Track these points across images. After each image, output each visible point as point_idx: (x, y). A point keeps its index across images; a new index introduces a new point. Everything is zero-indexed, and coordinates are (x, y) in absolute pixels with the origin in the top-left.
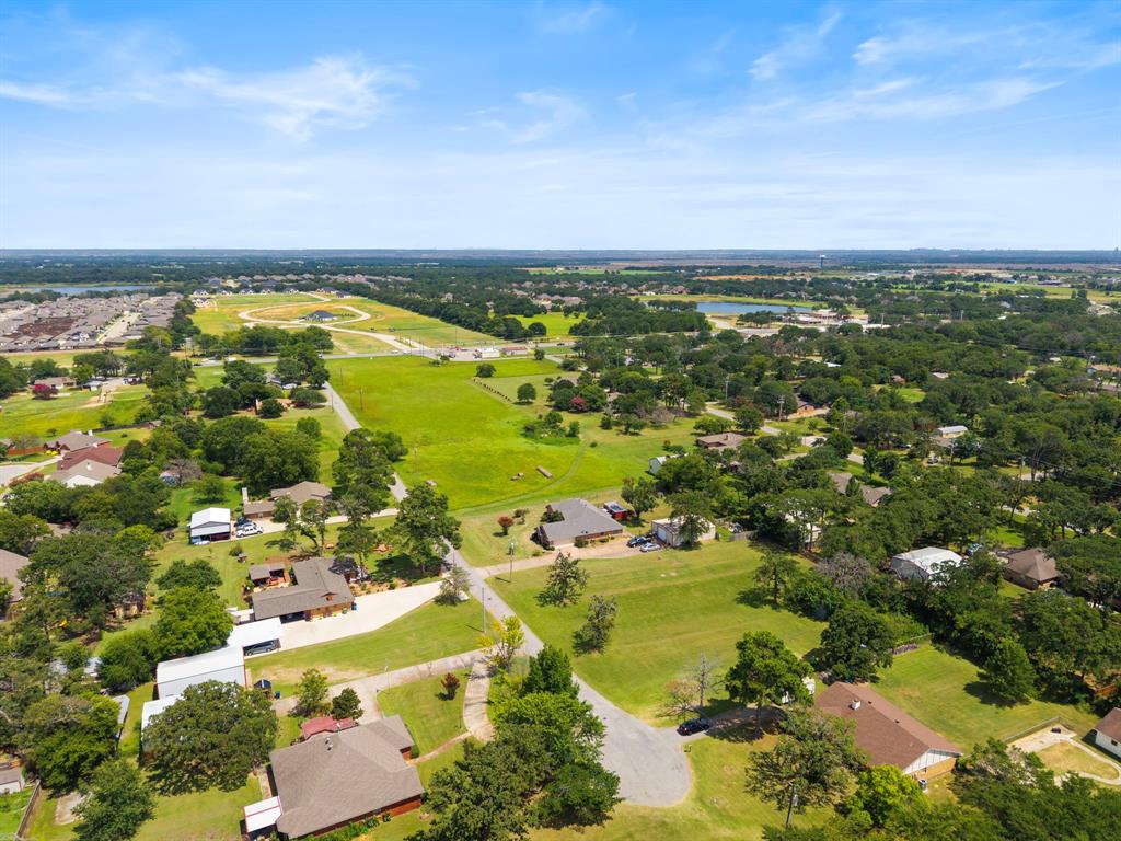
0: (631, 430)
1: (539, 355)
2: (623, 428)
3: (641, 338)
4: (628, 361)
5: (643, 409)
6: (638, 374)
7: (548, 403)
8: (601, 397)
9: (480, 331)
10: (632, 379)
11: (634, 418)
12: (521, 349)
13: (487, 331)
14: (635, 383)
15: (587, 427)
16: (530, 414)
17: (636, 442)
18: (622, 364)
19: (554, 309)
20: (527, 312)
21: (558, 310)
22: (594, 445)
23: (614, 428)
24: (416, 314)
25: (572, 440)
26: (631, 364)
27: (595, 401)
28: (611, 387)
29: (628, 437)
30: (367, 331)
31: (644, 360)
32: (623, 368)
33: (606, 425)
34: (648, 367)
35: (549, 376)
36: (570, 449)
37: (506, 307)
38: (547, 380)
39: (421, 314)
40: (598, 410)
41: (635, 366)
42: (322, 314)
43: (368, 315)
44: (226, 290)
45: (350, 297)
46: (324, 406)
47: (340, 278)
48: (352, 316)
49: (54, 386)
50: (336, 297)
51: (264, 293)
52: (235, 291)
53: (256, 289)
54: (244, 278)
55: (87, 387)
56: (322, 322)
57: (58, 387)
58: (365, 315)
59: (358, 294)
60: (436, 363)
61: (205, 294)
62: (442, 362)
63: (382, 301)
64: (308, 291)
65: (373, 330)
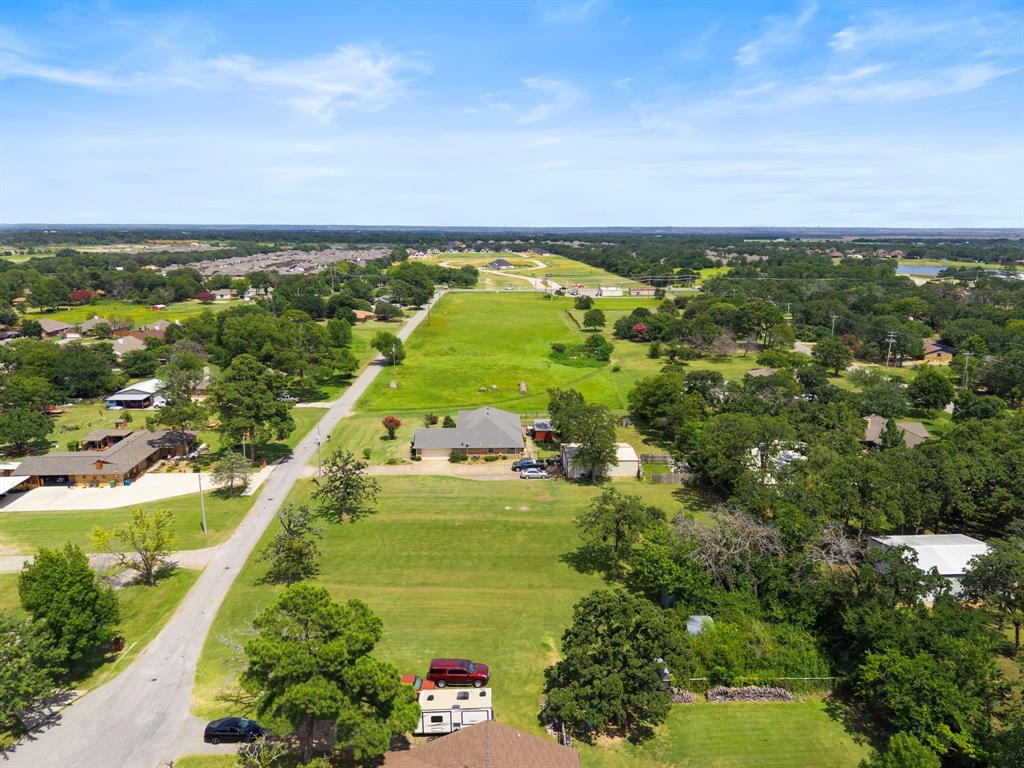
0: (678, 360)
5: (699, 336)
7: (614, 331)
12: (648, 289)
16: (584, 339)
19: (728, 264)
22: (616, 370)
23: (663, 357)
30: (527, 276)
33: (652, 353)
35: (642, 307)
42: (501, 263)
43: (545, 266)
44: (454, 249)
45: (548, 255)
46: (401, 321)
47: (559, 243)
48: (530, 266)
49: (222, 296)
50: (537, 255)
51: (483, 252)
52: (461, 250)
53: (478, 249)
54: (479, 242)
55: (242, 297)
56: (499, 269)
57: (225, 297)
58: (542, 266)
59: (557, 253)
60: (548, 297)
61: (436, 251)
62: (556, 296)
63: (570, 258)
64: (520, 251)
65: (533, 276)
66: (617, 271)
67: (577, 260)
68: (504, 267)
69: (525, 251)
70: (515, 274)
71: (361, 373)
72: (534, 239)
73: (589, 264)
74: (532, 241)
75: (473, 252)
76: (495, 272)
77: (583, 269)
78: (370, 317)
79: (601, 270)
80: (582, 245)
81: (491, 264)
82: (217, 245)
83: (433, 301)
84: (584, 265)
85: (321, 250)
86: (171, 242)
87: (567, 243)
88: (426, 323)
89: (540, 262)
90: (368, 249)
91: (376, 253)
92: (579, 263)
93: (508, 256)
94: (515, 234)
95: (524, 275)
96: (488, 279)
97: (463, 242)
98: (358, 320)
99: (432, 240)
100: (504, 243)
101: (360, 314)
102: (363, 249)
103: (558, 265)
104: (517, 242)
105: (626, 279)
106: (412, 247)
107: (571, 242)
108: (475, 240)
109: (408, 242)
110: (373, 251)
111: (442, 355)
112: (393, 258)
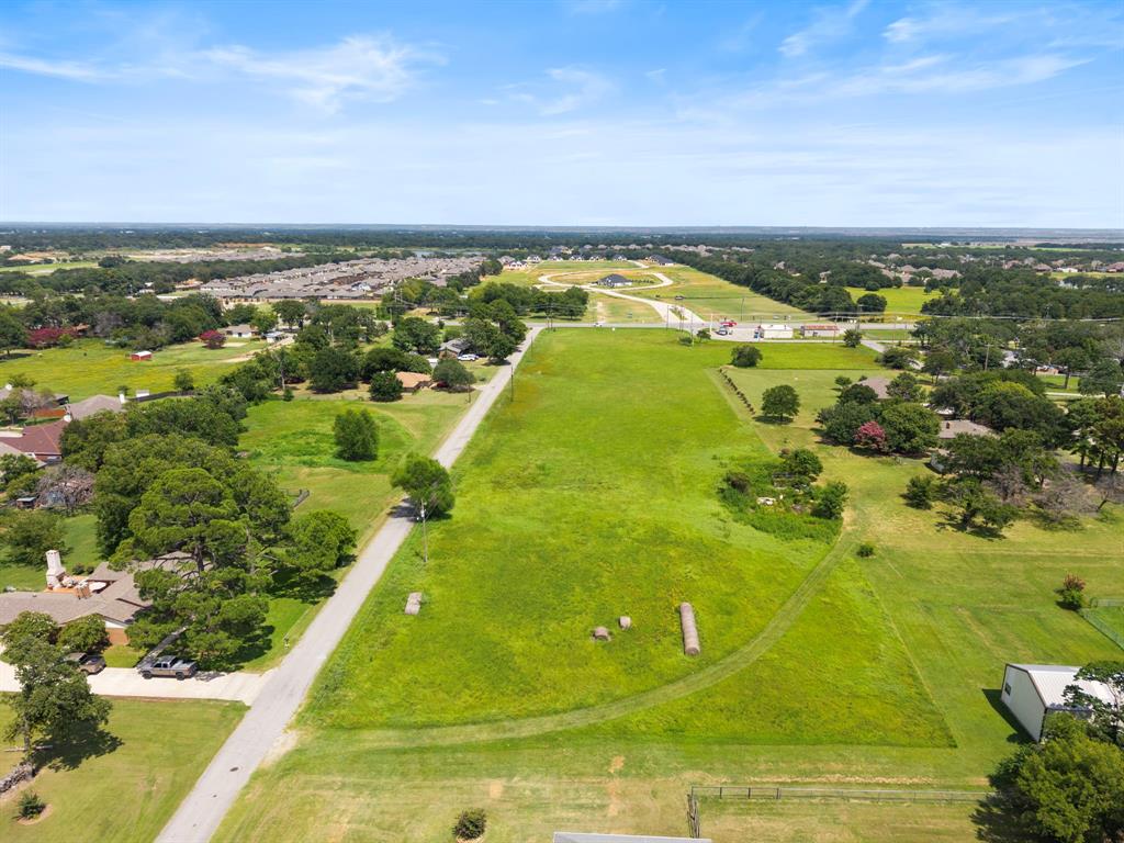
0: (979, 520)
1: (852, 339)
2: (958, 511)
3: (1042, 324)
4: (1010, 358)
5: (1017, 476)
6: (1021, 387)
7: (817, 426)
8: (926, 429)
9: (790, 303)
10: (1005, 396)
11: (990, 494)
12: (830, 329)
13: (799, 304)
14: (1012, 405)
15: (874, 494)
16: (771, 445)
17: (983, 558)
18: (995, 363)
19: (912, 283)
20: (871, 283)
21: (919, 284)
22: (865, 552)
23: (938, 506)
24: (726, 282)
25: (820, 525)
26: (1013, 366)
27: (910, 435)
28: (957, 407)
29: (968, 542)
30: (650, 298)
31: (1040, 360)
32: (994, 373)
33: (917, 498)
34: (1047, 373)
35: (846, 375)
36: (805, 554)
37: (844, 277)
38: (840, 381)
39: (733, 282)
40: (914, 453)
41: (1021, 372)
42: (616, 278)
43: (671, 282)
44: (558, 256)
45: (672, 265)
46: (472, 390)
47: (682, 248)
48: (652, 283)
49: (240, 334)
50: (658, 265)
51: (592, 261)
52: (566, 257)
53: (587, 257)
54: (588, 247)
55: (265, 338)
56: (613, 287)
57: (243, 336)
58: (667, 282)
59: (682, 262)
60: (687, 341)
61: (538, 259)
62: (698, 339)
63: (700, 269)
64: (637, 259)
65: (658, 298)
66: (769, 293)
67: (710, 273)
68: (619, 285)
69: (643, 259)
70: (634, 295)
71: (361, 550)
72: (652, 243)
73: (727, 279)
74: (650, 246)
75: (580, 260)
76: (608, 292)
77: (720, 287)
78: (425, 384)
79: (746, 290)
80: (710, 251)
81: (603, 280)
82: (289, 251)
83: (524, 346)
84: (721, 281)
85: (404, 257)
86: (243, 245)
87: (691, 249)
88: (509, 398)
89: (664, 275)
90: (458, 256)
91: (466, 263)
92: (713, 277)
93: (621, 267)
94: (628, 235)
95: (646, 297)
96: (600, 304)
97: (568, 245)
98: (406, 390)
99: (534, 245)
100: (617, 247)
101: (408, 379)
102: (452, 256)
103: (687, 281)
104: (632, 247)
105: (785, 305)
106: (509, 254)
107: (696, 246)
108: (582, 245)
109: (506, 247)
110: (463, 259)
111: (524, 485)
112: (483, 271)
